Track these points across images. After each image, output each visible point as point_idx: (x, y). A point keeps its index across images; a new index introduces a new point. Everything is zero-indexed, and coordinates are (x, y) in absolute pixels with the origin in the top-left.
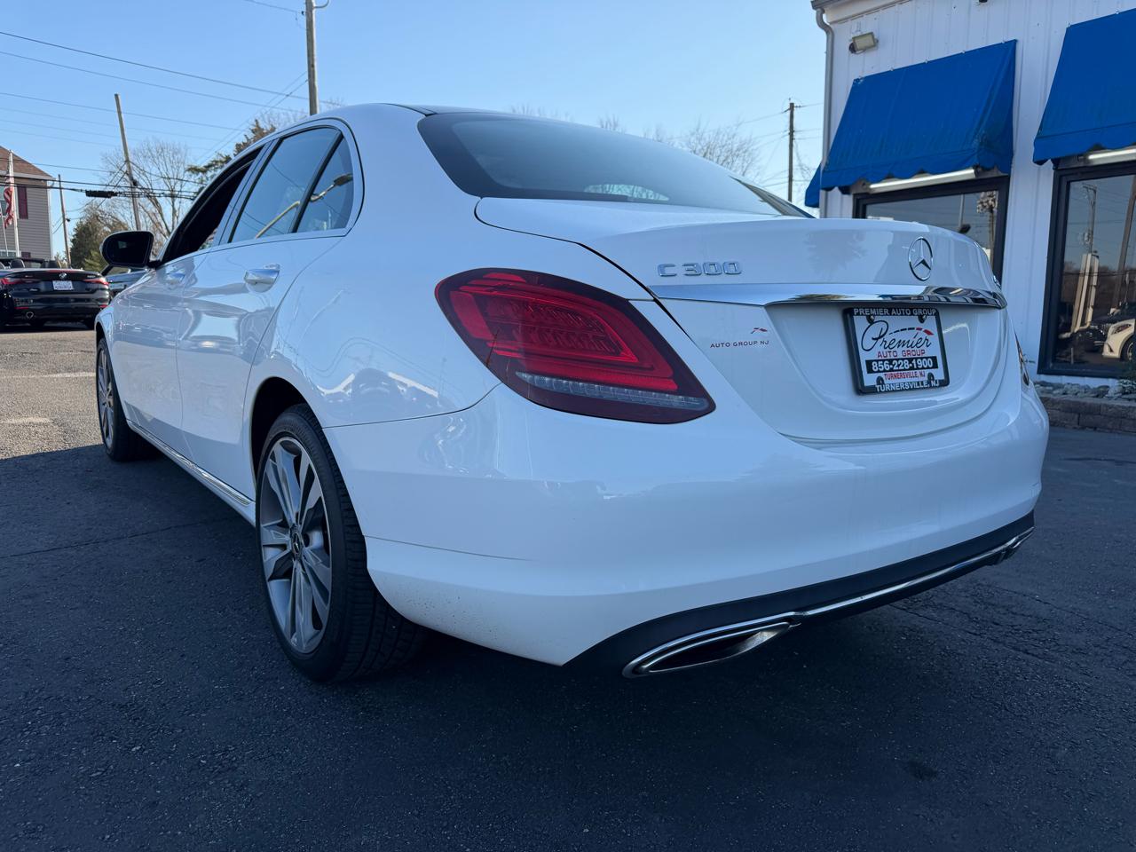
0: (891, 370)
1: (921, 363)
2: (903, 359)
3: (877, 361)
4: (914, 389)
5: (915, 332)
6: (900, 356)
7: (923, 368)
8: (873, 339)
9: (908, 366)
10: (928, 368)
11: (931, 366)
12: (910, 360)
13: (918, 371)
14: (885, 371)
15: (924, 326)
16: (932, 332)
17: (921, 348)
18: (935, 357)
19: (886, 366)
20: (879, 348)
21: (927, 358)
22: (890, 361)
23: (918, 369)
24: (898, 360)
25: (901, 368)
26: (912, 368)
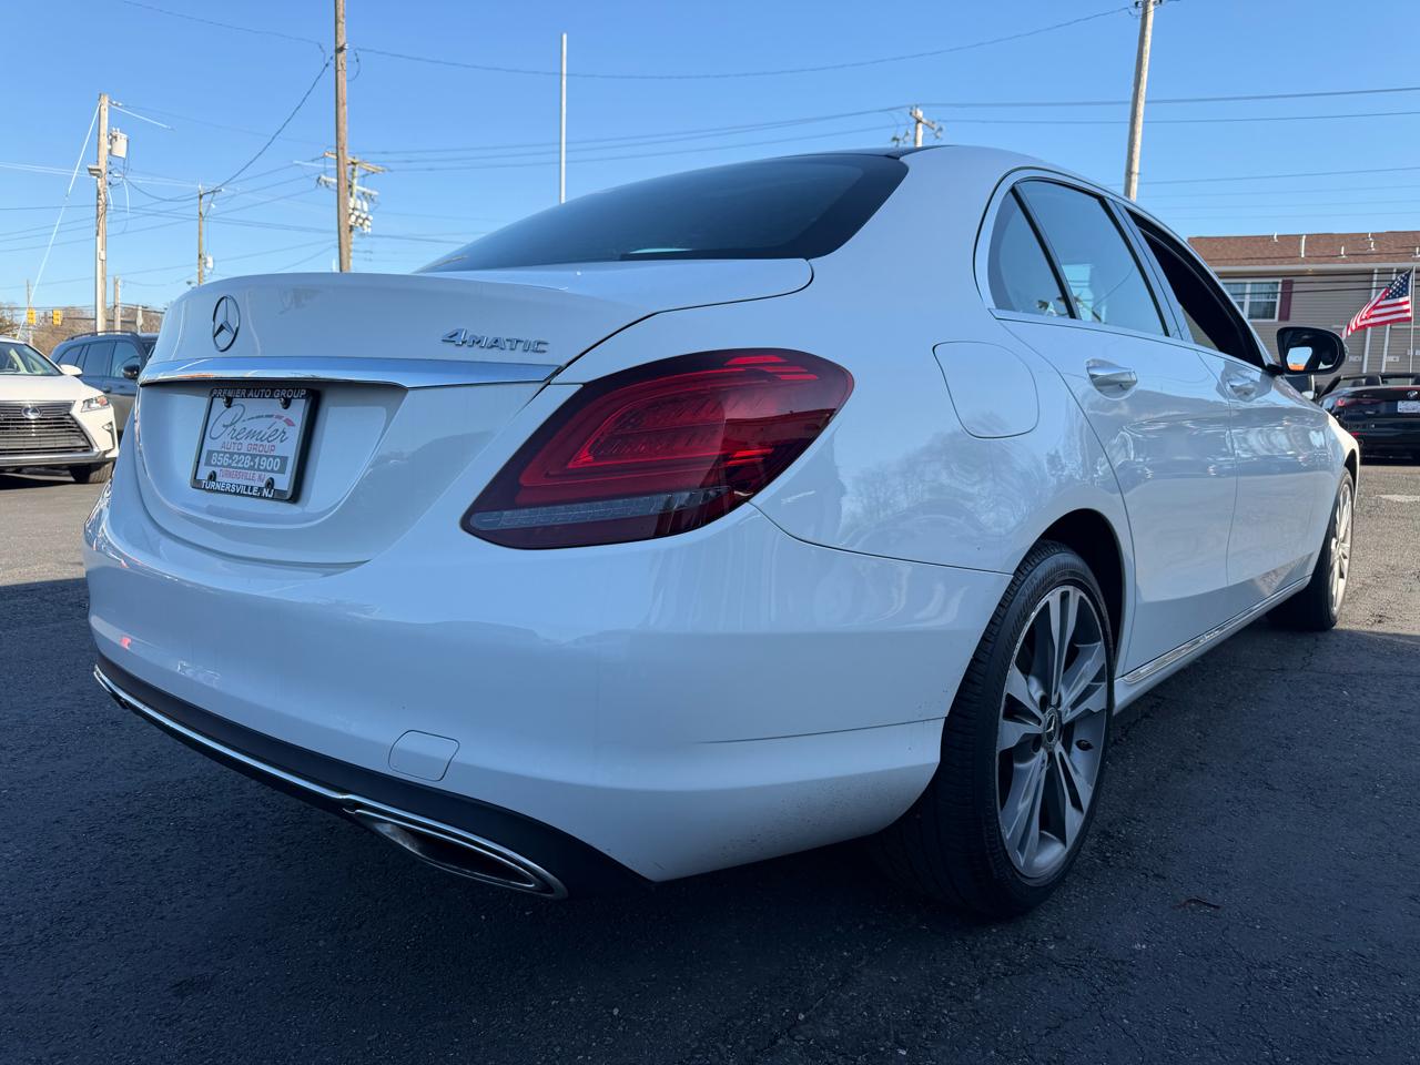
0: (229, 466)
1: (265, 463)
2: (245, 455)
3: (218, 452)
4: (239, 494)
5: (273, 419)
6: (244, 450)
7: (265, 470)
8: (224, 426)
9: (248, 463)
10: (272, 471)
11: (275, 469)
12: (253, 457)
13: (257, 473)
14: (222, 466)
15: (287, 414)
16: (295, 423)
17: (273, 443)
18: (287, 458)
19: (226, 461)
20: (226, 438)
21: (274, 457)
22: (232, 454)
23: (259, 470)
24: (240, 454)
25: (240, 465)
26: (252, 468)
